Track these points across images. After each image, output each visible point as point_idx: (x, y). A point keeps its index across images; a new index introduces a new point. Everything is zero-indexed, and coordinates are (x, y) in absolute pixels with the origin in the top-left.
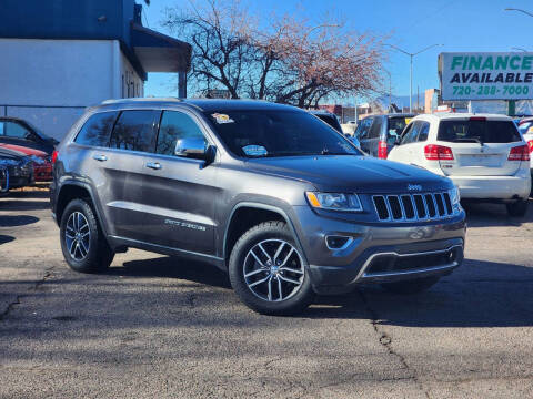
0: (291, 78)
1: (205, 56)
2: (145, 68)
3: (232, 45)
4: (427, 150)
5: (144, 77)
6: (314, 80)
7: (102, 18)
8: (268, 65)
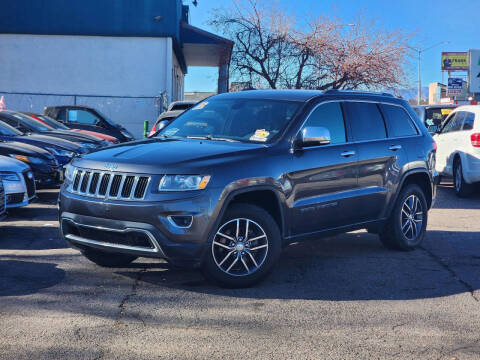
0: (325, 72)
1: (247, 52)
2: (187, 63)
3: (271, 42)
4: (473, 138)
5: (185, 71)
6: (346, 74)
7: (158, 17)
8: (304, 61)
